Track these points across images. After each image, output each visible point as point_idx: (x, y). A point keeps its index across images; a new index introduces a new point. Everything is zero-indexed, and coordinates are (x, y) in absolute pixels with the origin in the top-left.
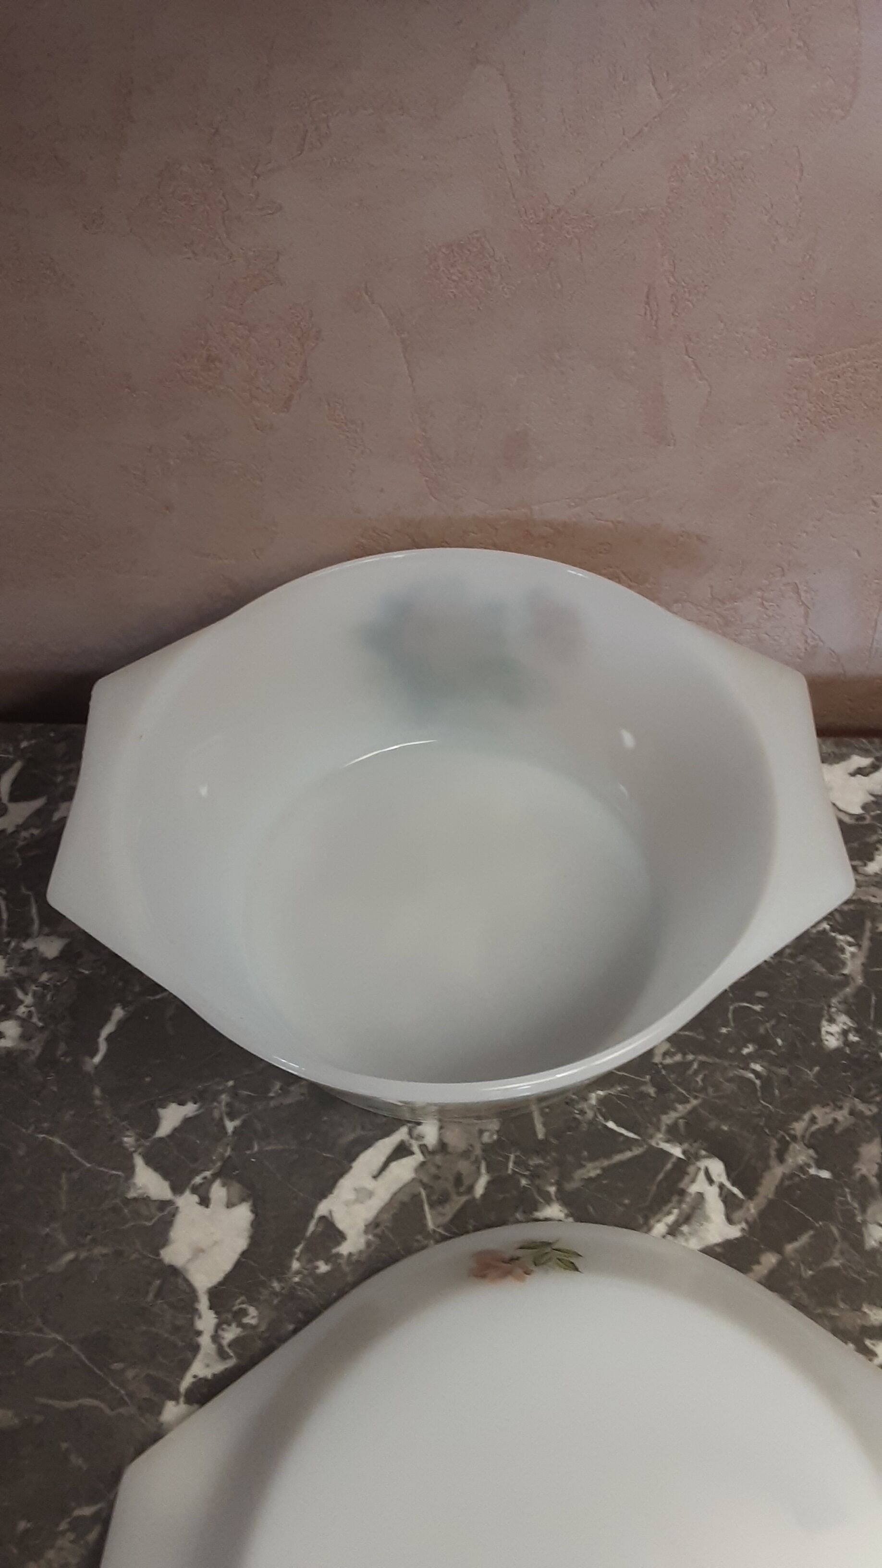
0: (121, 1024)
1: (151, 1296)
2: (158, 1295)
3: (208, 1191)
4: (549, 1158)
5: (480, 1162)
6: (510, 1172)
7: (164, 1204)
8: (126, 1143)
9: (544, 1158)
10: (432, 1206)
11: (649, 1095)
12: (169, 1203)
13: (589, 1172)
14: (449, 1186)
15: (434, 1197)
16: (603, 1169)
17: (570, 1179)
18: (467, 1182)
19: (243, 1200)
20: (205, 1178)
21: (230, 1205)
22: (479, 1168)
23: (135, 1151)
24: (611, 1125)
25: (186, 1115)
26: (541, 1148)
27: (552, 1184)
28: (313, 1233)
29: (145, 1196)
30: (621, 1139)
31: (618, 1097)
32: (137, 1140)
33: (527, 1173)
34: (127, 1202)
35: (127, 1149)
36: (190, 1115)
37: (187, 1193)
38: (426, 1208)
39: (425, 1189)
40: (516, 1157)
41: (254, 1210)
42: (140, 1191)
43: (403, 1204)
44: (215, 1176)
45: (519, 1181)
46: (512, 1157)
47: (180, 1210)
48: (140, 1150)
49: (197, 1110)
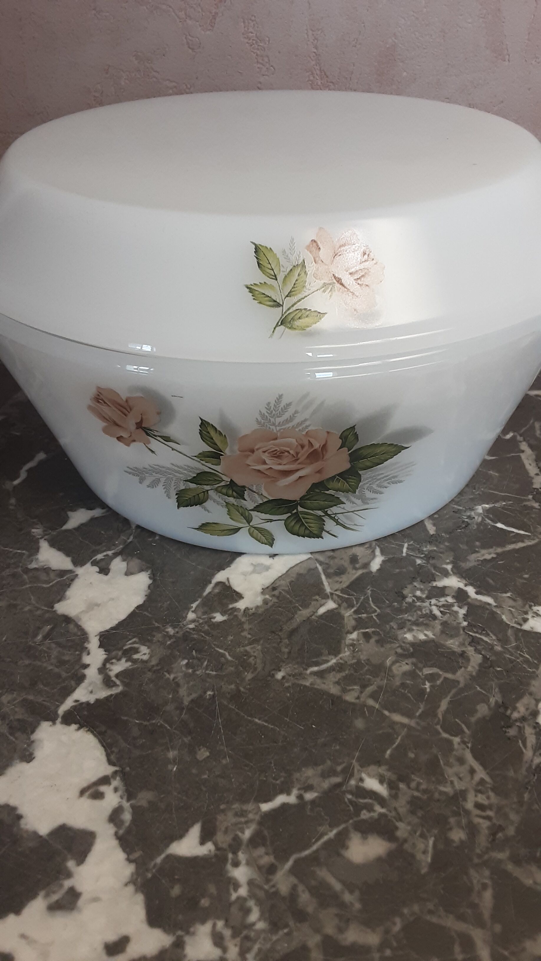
0: (41, 463)
1: (40, 637)
2: (45, 638)
3: (109, 564)
4: (442, 546)
5: (375, 548)
6: (404, 555)
7: (62, 573)
8: (34, 533)
9: (437, 546)
10: (328, 576)
11: (533, 508)
12: (70, 571)
13: (483, 555)
14: (346, 563)
15: (331, 571)
16: (497, 554)
17: (466, 560)
18: (362, 561)
19: (141, 570)
20: (107, 555)
21: (128, 573)
22: (373, 552)
23: (41, 538)
24: (499, 525)
25: (94, 516)
26: (432, 540)
27: (448, 563)
28: (210, 593)
29: (45, 567)
30: (512, 535)
31: (503, 508)
32: (44, 531)
33: (422, 556)
34: (27, 571)
35: (34, 536)
36: (96, 516)
37: (88, 565)
38: (323, 577)
39: (320, 565)
40: (409, 545)
41: (153, 577)
42: (42, 564)
43: (300, 575)
44: (116, 555)
45: (415, 562)
46: (406, 545)
47: (78, 576)
48: (46, 537)
49: (103, 513)
